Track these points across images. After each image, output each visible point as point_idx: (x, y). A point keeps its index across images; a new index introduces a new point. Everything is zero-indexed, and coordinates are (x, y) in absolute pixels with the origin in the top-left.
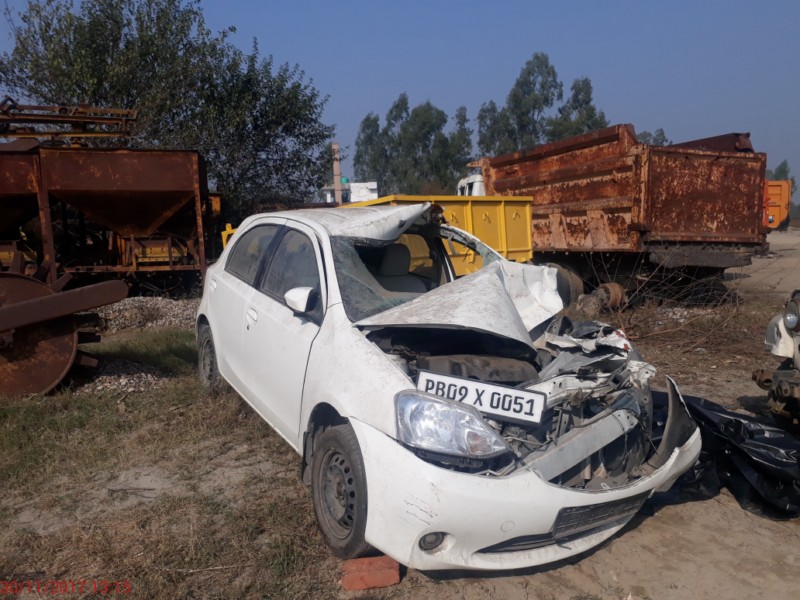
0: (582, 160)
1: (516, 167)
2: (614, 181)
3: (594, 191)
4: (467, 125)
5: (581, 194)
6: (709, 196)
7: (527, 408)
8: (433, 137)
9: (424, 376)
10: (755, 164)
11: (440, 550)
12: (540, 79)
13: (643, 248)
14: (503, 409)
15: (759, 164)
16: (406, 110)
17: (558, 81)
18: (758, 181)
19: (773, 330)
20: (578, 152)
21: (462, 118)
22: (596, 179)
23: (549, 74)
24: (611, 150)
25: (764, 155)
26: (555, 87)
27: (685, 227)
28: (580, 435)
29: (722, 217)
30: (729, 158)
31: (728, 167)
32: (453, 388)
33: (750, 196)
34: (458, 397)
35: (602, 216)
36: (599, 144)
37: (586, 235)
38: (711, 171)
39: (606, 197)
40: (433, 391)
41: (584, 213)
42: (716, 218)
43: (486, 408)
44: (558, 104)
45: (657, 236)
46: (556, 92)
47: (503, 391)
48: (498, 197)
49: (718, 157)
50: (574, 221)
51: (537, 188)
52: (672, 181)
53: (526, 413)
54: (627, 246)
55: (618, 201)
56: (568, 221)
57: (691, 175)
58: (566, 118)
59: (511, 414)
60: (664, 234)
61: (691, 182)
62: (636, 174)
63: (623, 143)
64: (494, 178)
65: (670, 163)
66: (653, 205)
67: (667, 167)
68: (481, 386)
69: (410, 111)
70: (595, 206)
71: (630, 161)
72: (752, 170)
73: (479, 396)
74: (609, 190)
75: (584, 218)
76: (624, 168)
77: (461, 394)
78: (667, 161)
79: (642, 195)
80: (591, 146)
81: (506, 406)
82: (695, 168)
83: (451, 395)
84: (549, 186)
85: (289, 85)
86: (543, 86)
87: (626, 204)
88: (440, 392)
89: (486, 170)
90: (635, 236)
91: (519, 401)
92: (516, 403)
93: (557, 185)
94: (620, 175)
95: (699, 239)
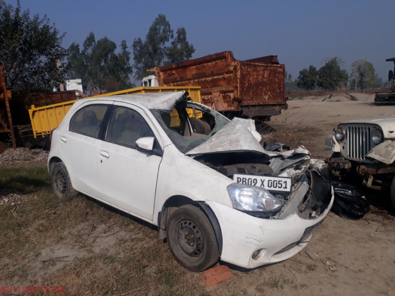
0: (208, 69)
1: (174, 72)
2: (224, 78)
3: (215, 83)
4: (127, 50)
5: (208, 84)
6: (264, 84)
7: (284, 185)
8: (110, 56)
9: (236, 176)
10: (280, 69)
11: (259, 257)
12: (162, 27)
13: (240, 109)
14: (274, 187)
15: (282, 70)
16: (94, 41)
17: (171, 29)
18: (282, 77)
19: (330, 141)
20: (205, 64)
21: (124, 46)
22: (215, 77)
23: (166, 25)
24: (222, 63)
25: (284, 65)
26: (170, 32)
27: (256, 99)
28: (296, 195)
29: (269, 93)
30: (271, 66)
31: (271, 71)
32: (250, 180)
33: (280, 83)
34: (253, 184)
35: (220, 95)
36: (215, 61)
37: (212, 104)
38: (264, 72)
39: (221, 86)
40: (241, 183)
41: (211, 94)
42: (267, 94)
43: (266, 187)
44: (171, 40)
45: (245, 103)
46: (170, 34)
47: (273, 179)
48: (165, 87)
49: (267, 66)
50: (206, 97)
51: (186, 82)
52: (250, 78)
53: (284, 188)
54: (232, 108)
55: (227, 88)
56: (203, 98)
57: (257, 74)
58: (175, 47)
59: (277, 189)
60: (248, 102)
61: (257, 78)
62: (235, 75)
63: (228, 60)
64: (162, 77)
65: (248, 69)
66: (243, 89)
67: (248, 71)
68: (263, 178)
69: (96, 42)
70: (216, 90)
71: (232, 68)
72: (280, 72)
73: (263, 182)
74: (222, 83)
75: (211, 96)
76: (229, 72)
77: (254, 183)
78: (247, 68)
79: (238, 84)
80: (212, 62)
81: (275, 186)
82: (258, 72)
83: (250, 184)
84: (192, 81)
85: (41, 26)
86: (164, 31)
87: (231, 89)
88: (244, 183)
89: (158, 73)
90: (236, 104)
91: (280, 182)
92: (279, 184)
93: (196, 80)
94: (227, 75)
95: (262, 104)
